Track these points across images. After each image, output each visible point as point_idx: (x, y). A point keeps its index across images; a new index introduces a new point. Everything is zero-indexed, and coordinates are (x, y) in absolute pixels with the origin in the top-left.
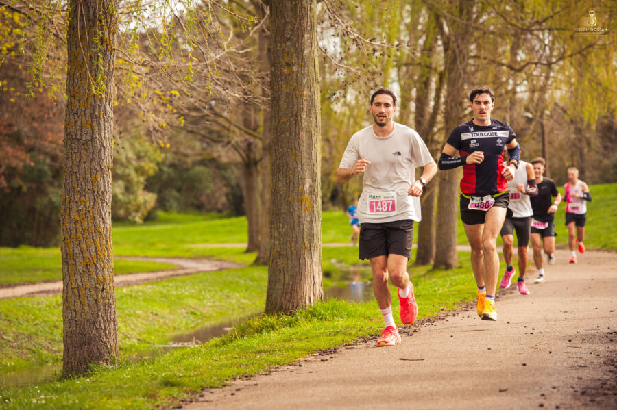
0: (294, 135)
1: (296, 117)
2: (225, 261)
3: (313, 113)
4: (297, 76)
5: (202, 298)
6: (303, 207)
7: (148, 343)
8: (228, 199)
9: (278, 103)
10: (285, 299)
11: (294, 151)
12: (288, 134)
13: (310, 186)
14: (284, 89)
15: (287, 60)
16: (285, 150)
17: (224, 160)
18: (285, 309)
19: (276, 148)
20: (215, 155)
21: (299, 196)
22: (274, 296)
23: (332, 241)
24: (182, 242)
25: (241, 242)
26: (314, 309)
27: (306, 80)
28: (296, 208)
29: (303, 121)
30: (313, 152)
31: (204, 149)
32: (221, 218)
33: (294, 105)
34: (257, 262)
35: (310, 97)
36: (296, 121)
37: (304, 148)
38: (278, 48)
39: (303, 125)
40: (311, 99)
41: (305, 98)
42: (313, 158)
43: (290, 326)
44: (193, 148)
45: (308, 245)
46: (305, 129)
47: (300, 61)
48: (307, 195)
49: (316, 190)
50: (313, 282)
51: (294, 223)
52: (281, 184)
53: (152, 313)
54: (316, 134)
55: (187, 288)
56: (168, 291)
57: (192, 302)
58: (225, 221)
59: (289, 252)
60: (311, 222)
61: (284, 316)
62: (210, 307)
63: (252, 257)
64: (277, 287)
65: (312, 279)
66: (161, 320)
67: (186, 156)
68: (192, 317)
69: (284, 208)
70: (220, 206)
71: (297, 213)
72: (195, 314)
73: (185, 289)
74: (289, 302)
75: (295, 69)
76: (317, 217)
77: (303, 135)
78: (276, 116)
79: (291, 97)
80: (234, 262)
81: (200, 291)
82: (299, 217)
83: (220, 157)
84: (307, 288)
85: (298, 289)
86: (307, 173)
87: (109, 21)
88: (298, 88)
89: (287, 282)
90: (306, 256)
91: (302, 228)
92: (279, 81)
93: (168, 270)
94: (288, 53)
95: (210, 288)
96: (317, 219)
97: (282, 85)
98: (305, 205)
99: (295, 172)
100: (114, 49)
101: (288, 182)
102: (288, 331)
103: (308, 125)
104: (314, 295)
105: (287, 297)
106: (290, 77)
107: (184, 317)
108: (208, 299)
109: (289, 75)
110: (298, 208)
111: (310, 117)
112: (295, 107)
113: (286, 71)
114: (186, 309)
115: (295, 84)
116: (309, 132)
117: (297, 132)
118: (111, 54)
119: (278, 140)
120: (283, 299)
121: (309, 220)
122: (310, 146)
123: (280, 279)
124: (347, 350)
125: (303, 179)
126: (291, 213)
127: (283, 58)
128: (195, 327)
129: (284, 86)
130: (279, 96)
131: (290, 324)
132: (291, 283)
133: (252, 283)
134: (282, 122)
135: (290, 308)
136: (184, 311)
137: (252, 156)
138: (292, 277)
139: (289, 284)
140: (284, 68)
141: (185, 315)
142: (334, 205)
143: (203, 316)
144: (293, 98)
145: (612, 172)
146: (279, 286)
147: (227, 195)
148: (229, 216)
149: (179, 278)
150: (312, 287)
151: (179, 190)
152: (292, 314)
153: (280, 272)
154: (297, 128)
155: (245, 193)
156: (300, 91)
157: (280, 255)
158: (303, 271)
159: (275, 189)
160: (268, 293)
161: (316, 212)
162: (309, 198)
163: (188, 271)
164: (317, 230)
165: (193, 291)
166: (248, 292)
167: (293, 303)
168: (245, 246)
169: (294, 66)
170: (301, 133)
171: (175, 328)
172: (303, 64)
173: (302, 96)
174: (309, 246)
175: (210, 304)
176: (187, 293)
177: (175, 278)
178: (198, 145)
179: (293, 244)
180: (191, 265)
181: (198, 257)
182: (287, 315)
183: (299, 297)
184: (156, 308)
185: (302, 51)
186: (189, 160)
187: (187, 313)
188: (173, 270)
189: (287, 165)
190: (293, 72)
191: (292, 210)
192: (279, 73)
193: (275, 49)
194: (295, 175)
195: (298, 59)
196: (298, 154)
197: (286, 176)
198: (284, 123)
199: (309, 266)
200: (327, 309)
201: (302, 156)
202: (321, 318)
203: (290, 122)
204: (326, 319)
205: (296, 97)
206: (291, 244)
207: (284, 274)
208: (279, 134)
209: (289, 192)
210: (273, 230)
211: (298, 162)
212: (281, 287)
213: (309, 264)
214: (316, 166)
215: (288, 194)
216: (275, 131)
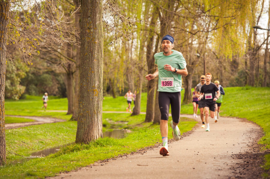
0: (91, 61)
1: (92, 52)
2: (57, 118)
3: (100, 52)
4: (93, 34)
5: (46, 135)
6: (94, 94)
7: (20, 156)
8: (59, 90)
9: (84, 46)
10: (85, 137)
11: (91, 68)
12: (88, 60)
13: (98, 85)
14: (87, 40)
15: (88, 26)
16: (87, 67)
17: (58, 72)
18: (85, 141)
19: (82, 66)
20: (53, 69)
21: (93, 89)
22: (80, 135)
23: (107, 110)
24: (37, 109)
25: (65, 110)
26: (98, 141)
27: (97, 36)
29: (95, 55)
30: (100, 69)
31: (48, 66)
32: (55, 98)
34: (72, 119)
35: (99, 43)
36: (92, 54)
37: (96, 67)
39: (95, 56)
40: (99, 45)
41: (96, 44)
42: (99, 72)
43: (87, 149)
44: (43, 65)
45: (96, 112)
46: (96, 58)
47: (94, 27)
48: (96, 89)
49: (100, 86)
50: (98, 129)
51: (90, 101)
52: (84, 83)
53: (22, 142)
54: (101, 61)
55: (39, 131)
56: (30, 132)
57: (41, 137)
58: (58, 100)
59: (87, 114)
60: (98, 101)
61: (84, 144)
62: (49, 139)
63: (70, 117)
64: (81, 131)
65: (98, 127)
66: (26, 145)
67: (40, 69)
68: (41, 144)
69: (86, 94)
70: (55, 93)
71: (91, 97)
72: (42, 143)
73: (38, 131)
74: (87, 137)
75: (92, 30)
77: (95, 61)
78: (83, 52)
79: (90, 43)
80: (61, 119)
81: (45, 132)
82: (93, 99)
83: (56, 70)
84: (95, 131)
85: (91, 132)
86: (96, 78)
87: (5, 5)
88: (93, 39)
89: (86, 129)
90: (95, 117)
91: (93, 104)
92: (84, 36)
93: (30, 122)
94: (89, 23)
95: (50, 131)
96: (101, 100)
97: (86, 38)
100: (8, 19)
101: (88, 82)
102: (86, 151)
103: (98, 56)
104: (98, 135)
105: (86, 136)
106: (90, 34)
107: (37, 144)
108: (49, 136)
109: (89, 33)
110: (92, 95)
112: (92, 48)
114: (38, 140)
115: (92, 37)
116: (98, 60)
117: (93, 60)
118: (6, 21)
119: (83, 63)
120: (84, 136)
121: (97, 100)
122: (98, 66)
123: (83, 127)
124: (113, 161)
125: (95, 81)
126: (89, 97)
128: (42, 149)
130: (84, 43)
131: (87, 148)
132: (88, 129)
133: (69, 129)
134: (85, 55)
135: (87, 140)
136: (37, 141)
137: (71, 70)
138: (89, 126)
140: (87, 30)
141: (38, 143)
142: (108, 94)
143: (46, 144)
144: (91, 44)
145: (235, 81)
146: (82, 130)
147: (58, 88)
148: (59, 98)
149: (35, 126)
150: (97, 131)
151: (36, 85)
152: (88, 143)
153: (83, 124)
154: (92, 58)
155: (67, 87)
156: (94, 41)
157: (83, 116)
158: (94, 123)
159: (81, 86)
160: (77, 134)
161: (100, 97)
162: (97, 90)
163: (40, 123)
164: (101, 105)
165: (42, 132)
166: (67, 133)
168: (66, 111)
169: (91, 29)
171: (33, 149)
172: (96, 28)
173: (95, 43)
175: (49, 138)
176: (39, 133)
177: (34, 126)
178: (45, 64)
180: (41, 120)
181: (44, 117)
182: (85, 143)
183: (91, 136)
184: (24, 140)
185: (96, 22)
186: (41, 71)
187: (39, 142)
188: (32, 122)
189: (87, 75)
190: (91, 32)
191: (89, 95)
192: (85, 32)
193: (83, 21)
194: (91, 79)
195: (93, 26)
196: (92, 70)
197: (87, 79)
198: (87, 55)
199: (96, 121)
200: (104, 141)
201: (94, 71)
202: (101, 146)
203: (89, 55)
204: (103, 146)
205: (92, 44)
206: (88, 111)
207: (85, 125)
208: (84, 60)
209: (88, 87)
210: (80, 104)
211: (93, 73)
212: (83, 131)
213: (96, 120)
214: (101, 75)
215: (87, 88)
216: (82, 59)
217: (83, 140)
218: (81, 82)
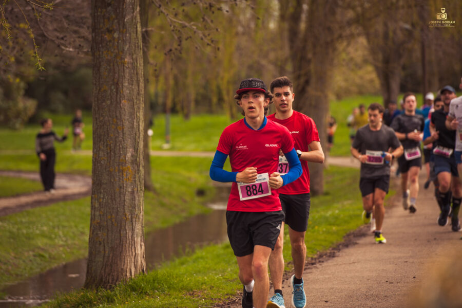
0: (115, 103)
1: (117, 84)
3: (135, 83)
4: (118, 42)
6: (125, 177)
9: (99, 70)
10: (105, 271)
11: (115, 120)
12: (109, 102)
13: (132, 156)
14: (105, 56)
15: (107, 26)
16: (106, 118)
18: (105, 283)
19: (97, 116)
21: (120, 166)
22: (93, 268)
26: (135, 283)
27: (127, 47)
28: (118, 179)
29: (124, 89)
30: (135, 121)
33: (115, 73)
35: (132, 64)
36: (117, 89)
37: (126, 117)
38: (99, 14)
39: (124, 93)
40: (134, 68)
41: (126, 65)
42: (135, 126)
43: (108, 302)
46: (126, 98)
47: (121, 27)
48: (129, 165)
49: (138, 159)
50: (134, 254)
51: (115, 193)
52: (101, 154)
54: (138, 102)
59: (109, 222)
60: (133, 193)
61: (103, 290)
64: (97, 259)
65: (133, 251)
69: (105, 178)
71: (118, 183)
74: (109, 274)
75: (116, 35)
76: (139, 187)
77: (125, 103)
78: (97, 83)
79: (112, 64)
82: (120, 187)
84: (128, 260)
85: (119, 262)
86: (129, 142)
88: (120, 55)
89: (107, 255)
90: (127, 227)
91: (123, 199)
92: (99, 47)
94: (109, 19)
96: (139, 189)
97: (102, 52)
98: (127, 175)
99: (116, 141)
101: (109, 151)
103: (130, 93)
104: (136, 267)
105: (107, 270)
106: (111, 44)
109: (110, 41)
110: (119, 179)
111: (132, 85)
112: (116, 75)
113: (107, 37)
115: (116, 51)
116: (131, 100)
117: (118, 100)
119: (99, 109)
120: (103, 272)
121: (130, 190)
122: (132, 115)
123: (100, 252)
125: (125, 149)
126: (112, 184)
127: (104, 25)
129: (105, 53)
130: (100, 63)
131: (108, 298)
132: (111, 255)
134: (102, 89)
135: (110, 281)
138: (113, 249)
139: (109, 256)
140: (105, 34)
144: (114, 65)
146: (99, 259)
150: (133, 260)
152: (111, 288)
153: (100, 244)
154: (118, 96)
156: (122, 59)
157: (100, 227)
158: (124, 243)
159: (96, 159)
161: (137, 183)
162: (131, 168)
164: (139, 200)
167: (112, 276)
169: (115, 32)
170: (123, 102)
172: (125, 30)
173: (123, 64)
174: (130, 217)
179: (113, 216)
182: (106, 288)
183: (120, 270)
185: (124, 17)
189: (108, 135)
190: (114, 38)
191: (112, 181)
192: (100, 39)
193: (96, 14)
194: (116, 144)
195: (119, 25)
196: (119, 123)
197: (107, 145)
198: (105, 91)
199: (130, 238)
200: (148, 282)
201: (123, 125)
202: (141, 292)
203: (112, 90)
204: (146, 293)
205: (118, 65)
206: (111, 215)
207: (104, 246)
208: (100, 102)
209: (110, 162)
210: (93, 201)
211: (120, 131)
212: (101, 259)
213: (130, 236)
214: (138, 135)
215: (108, 164)
216: (96, 99)
217: (102, 279)
218: (95, 150)
